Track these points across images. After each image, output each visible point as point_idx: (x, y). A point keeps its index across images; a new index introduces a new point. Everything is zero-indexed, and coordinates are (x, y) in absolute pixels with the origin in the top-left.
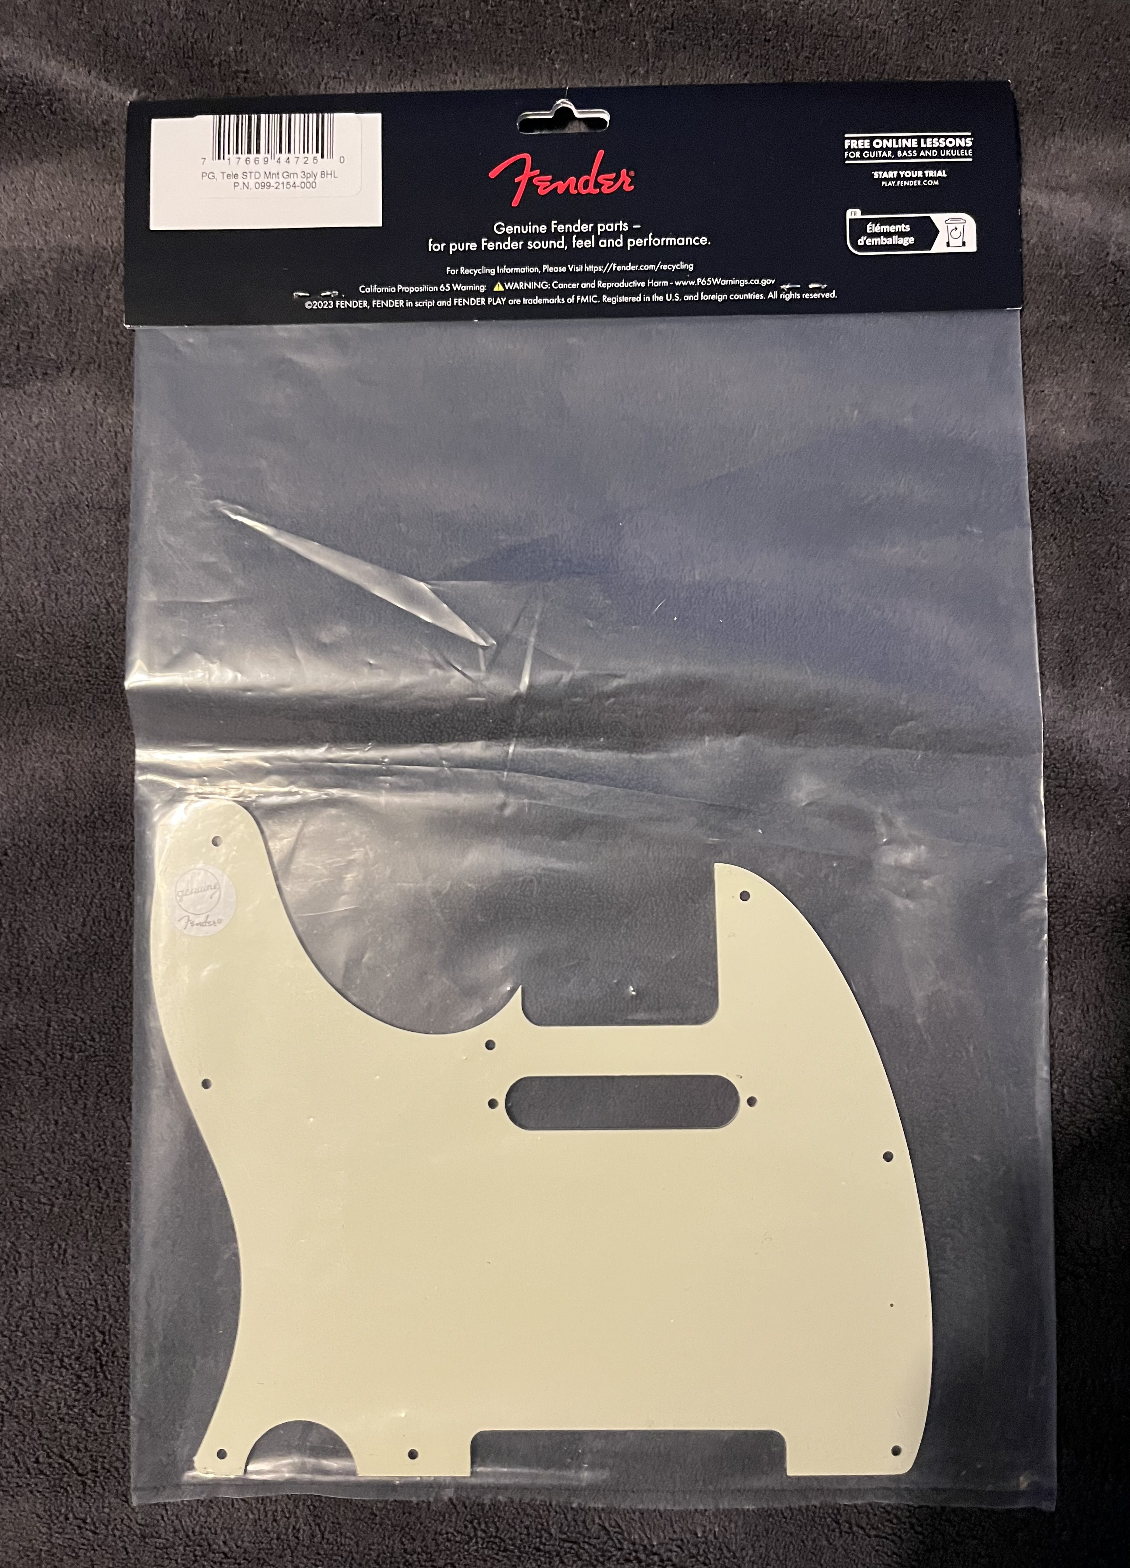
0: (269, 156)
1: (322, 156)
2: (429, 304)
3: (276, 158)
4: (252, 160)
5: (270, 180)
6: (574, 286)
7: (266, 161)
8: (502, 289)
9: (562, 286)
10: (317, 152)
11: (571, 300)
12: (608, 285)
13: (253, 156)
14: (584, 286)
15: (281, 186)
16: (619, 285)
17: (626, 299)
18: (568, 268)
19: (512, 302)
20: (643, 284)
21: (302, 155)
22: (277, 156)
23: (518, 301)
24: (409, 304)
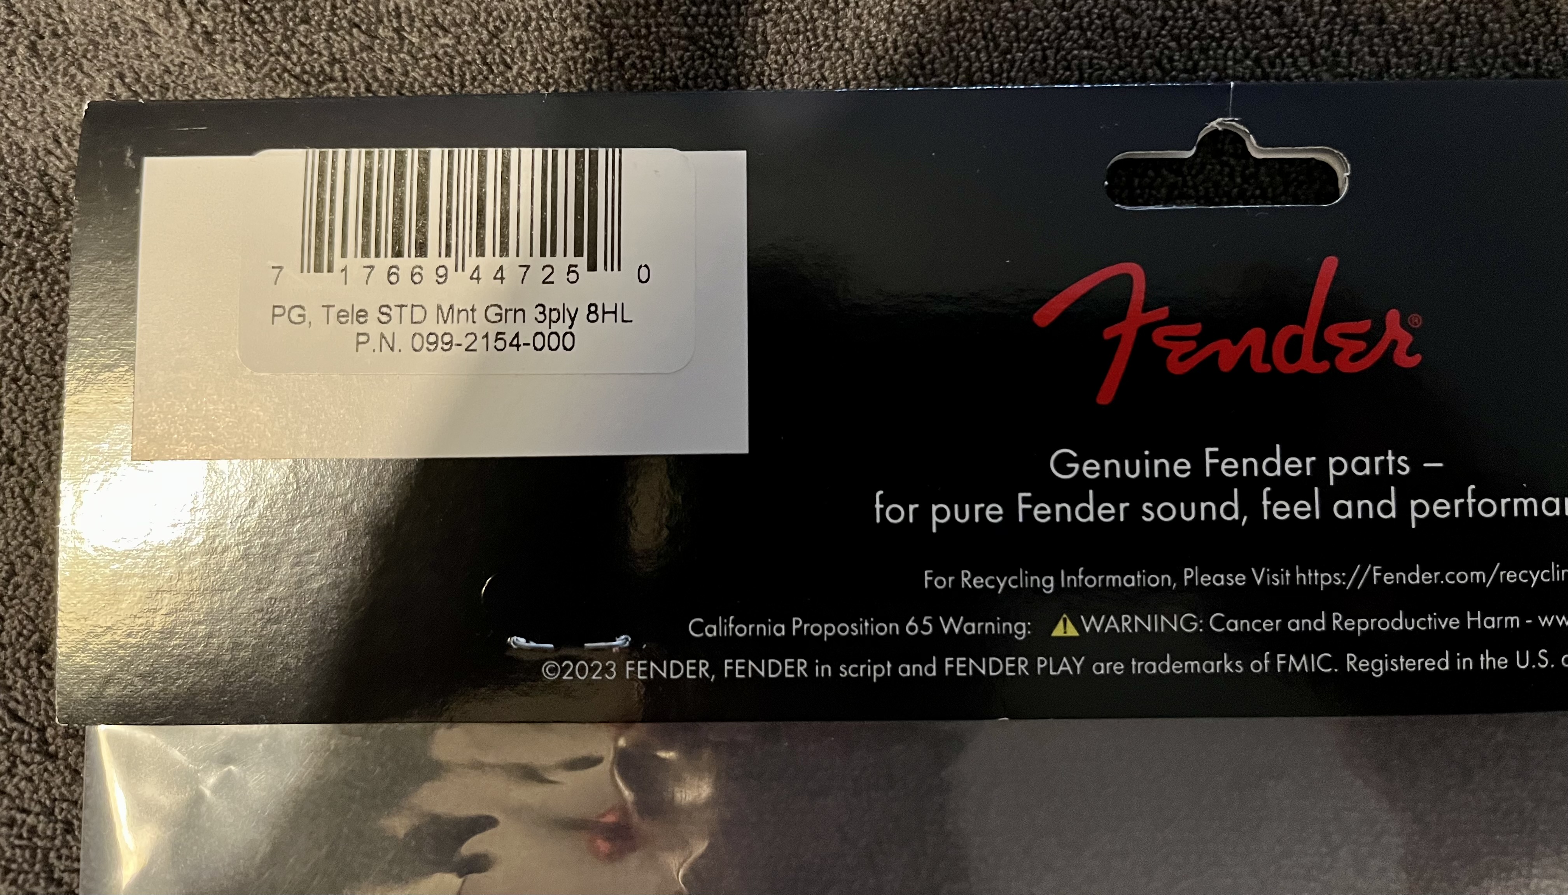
0: (450, 262)
1: (592, 267)
2: (877, 671)
3: (469, 269)
4: (404, 274)
5: (449, 327)
6: (1268, 625)
7: (442, 278)
8: (1072, 632)
9: (1235, 626)
10: (578, 253)
11: (1261, 665)
12: (1361, 625)
13: (407, 263)
14: (1296, 625)
15: (480, 343)
16: (1390, 624)
17: (1408, 664)
18: (1250, 579)
19: (1102, 668)
20: (1453, 623)
21: (537, 262)
22: (472, 261)
23: (1118, 667)
24: (823, 670)
